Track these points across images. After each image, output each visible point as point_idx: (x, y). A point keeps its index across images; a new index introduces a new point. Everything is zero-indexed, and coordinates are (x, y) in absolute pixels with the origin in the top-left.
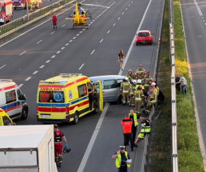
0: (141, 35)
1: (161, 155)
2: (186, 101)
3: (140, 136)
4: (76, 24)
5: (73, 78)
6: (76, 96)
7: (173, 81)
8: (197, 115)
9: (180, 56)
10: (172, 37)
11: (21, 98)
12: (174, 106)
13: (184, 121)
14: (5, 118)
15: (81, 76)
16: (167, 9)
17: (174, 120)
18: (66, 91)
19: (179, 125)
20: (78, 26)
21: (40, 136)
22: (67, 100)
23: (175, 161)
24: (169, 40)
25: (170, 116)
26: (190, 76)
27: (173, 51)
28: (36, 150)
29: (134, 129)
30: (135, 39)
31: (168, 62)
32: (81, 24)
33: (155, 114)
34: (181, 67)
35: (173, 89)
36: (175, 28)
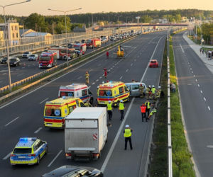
0: (152, 62)
1: (161, 124)
2: (175, 96)
3: (151, 114)
4: (118, 56)
5: (117, 84)
6: (118, 93)
7: (169, 86)
8: (180, 104)
9: (172, 74)
10: (168, 63)
11: (90, 93)
12: (169, 99)
13: (174, 107)
14: (81, 103)
15: (121, 83)
16: (166, 49)
17: (169, 106)
18: (113, 90)
19: (171, 109)
20: (120, 57)
21: (99, 113)
22: (114, 95)
23: (169, 127)
24: (167, 65)
25: (167, 104)
26: (178, 84)
27: (169, 71)
28: (97, 120)
29: (148, 110)
30: (149, 64)
31: (166, 76)
32: (121, 56)
33: (159, 103)
34: (173, 79)
35: (169, 90)
36: (170, 59)
